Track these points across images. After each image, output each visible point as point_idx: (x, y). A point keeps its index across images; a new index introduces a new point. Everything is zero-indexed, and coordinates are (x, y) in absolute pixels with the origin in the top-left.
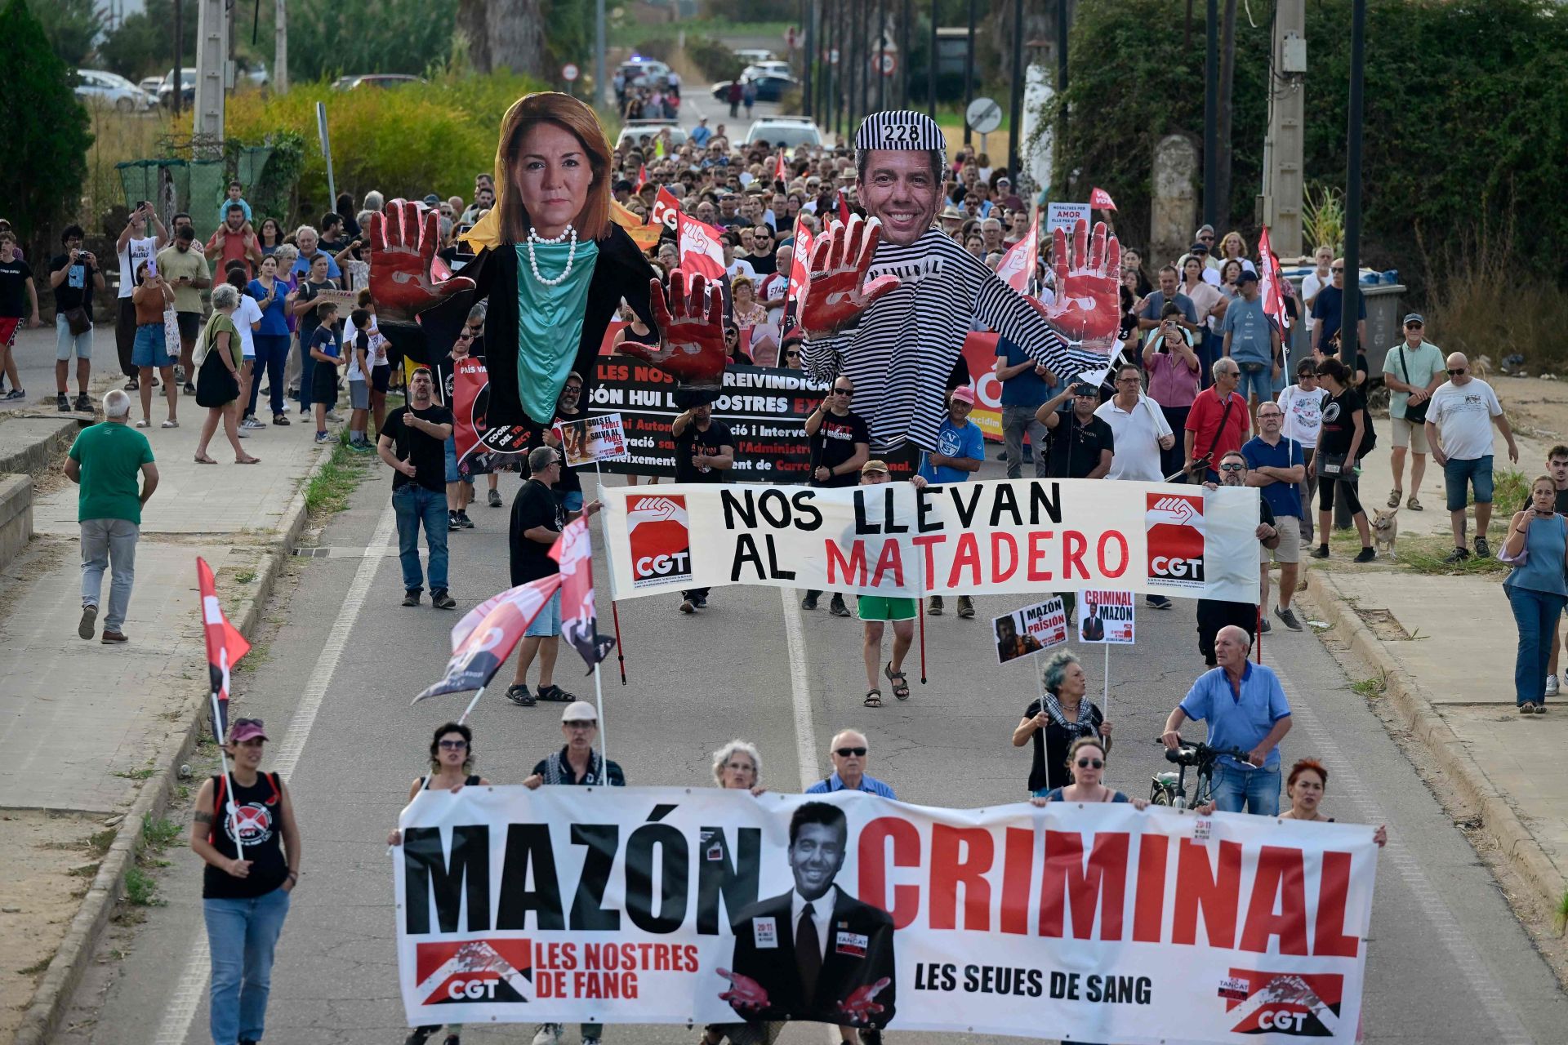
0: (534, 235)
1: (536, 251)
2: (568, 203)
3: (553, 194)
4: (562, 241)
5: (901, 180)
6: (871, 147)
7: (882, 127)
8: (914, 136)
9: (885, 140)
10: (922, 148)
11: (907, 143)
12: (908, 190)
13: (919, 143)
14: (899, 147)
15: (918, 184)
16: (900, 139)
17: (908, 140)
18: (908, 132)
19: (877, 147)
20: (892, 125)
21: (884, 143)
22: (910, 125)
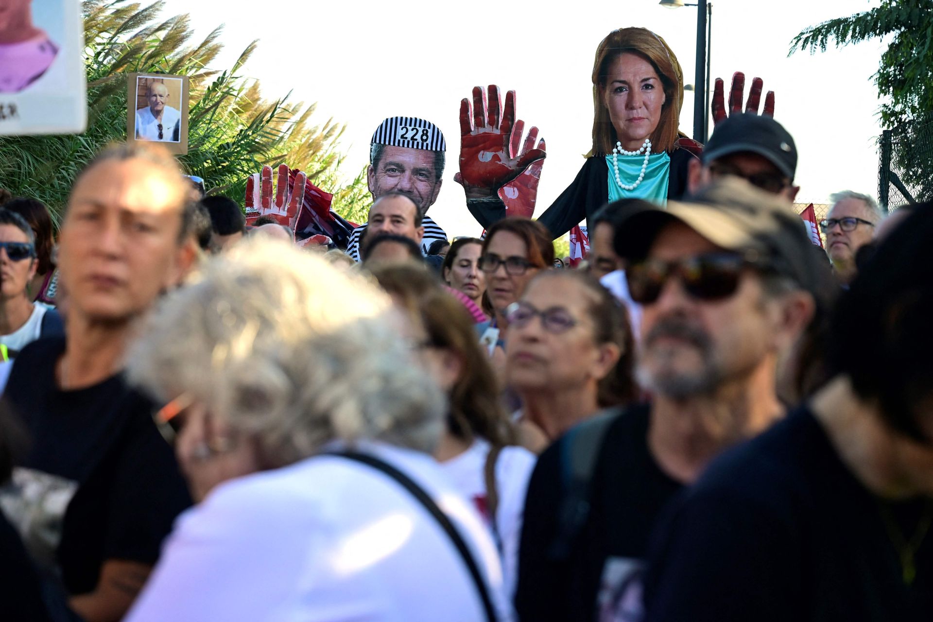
0: (620, 148)
1: (618, 161)
2: (646, 121)
3: (635, 113)
4: (642, 153)
5: (408, 173)
6: (387, 143)
7: (399, 127)
8: (425, 138)
9: (400, 139)
10: (429, 148)
11: (418, 143)
12: (412, 181)
13: (427, 144)
14: (410, 146)
15: (421, 178)
16: (412, 138)
17: (419, 140)
18: (420, 133)
19: (392, 143)
20: (408, 126)
21: (399, 141)
22: (422, 128)
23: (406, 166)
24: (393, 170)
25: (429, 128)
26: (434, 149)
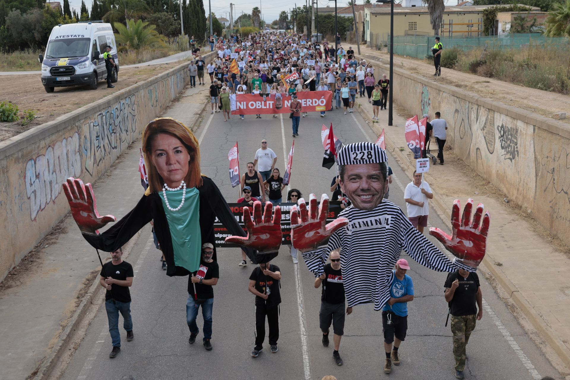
0: (166, 187)
1: (167, 195)
2: (180, 171)
3: (172, 167)
4: (181, 189)
5: (364, 179)
6: (346, 164)
7: (351, 153)
8: (370, 156)
9: (353, 160)
10: (375, 162)
11: (366, 160)
12: (368, 183)
13: (373, 160)
14: (362, 163)
15: (374, 180)
16: (362, 158)
17: (367, 158)
18: (366, 154)
19: (349, 164)
20: (357, 152)
21: (353, 161)
22: (367, 151)
23: (362, 175)
24: (354, 179)
25: (371, 150)
26: (378, 162)
